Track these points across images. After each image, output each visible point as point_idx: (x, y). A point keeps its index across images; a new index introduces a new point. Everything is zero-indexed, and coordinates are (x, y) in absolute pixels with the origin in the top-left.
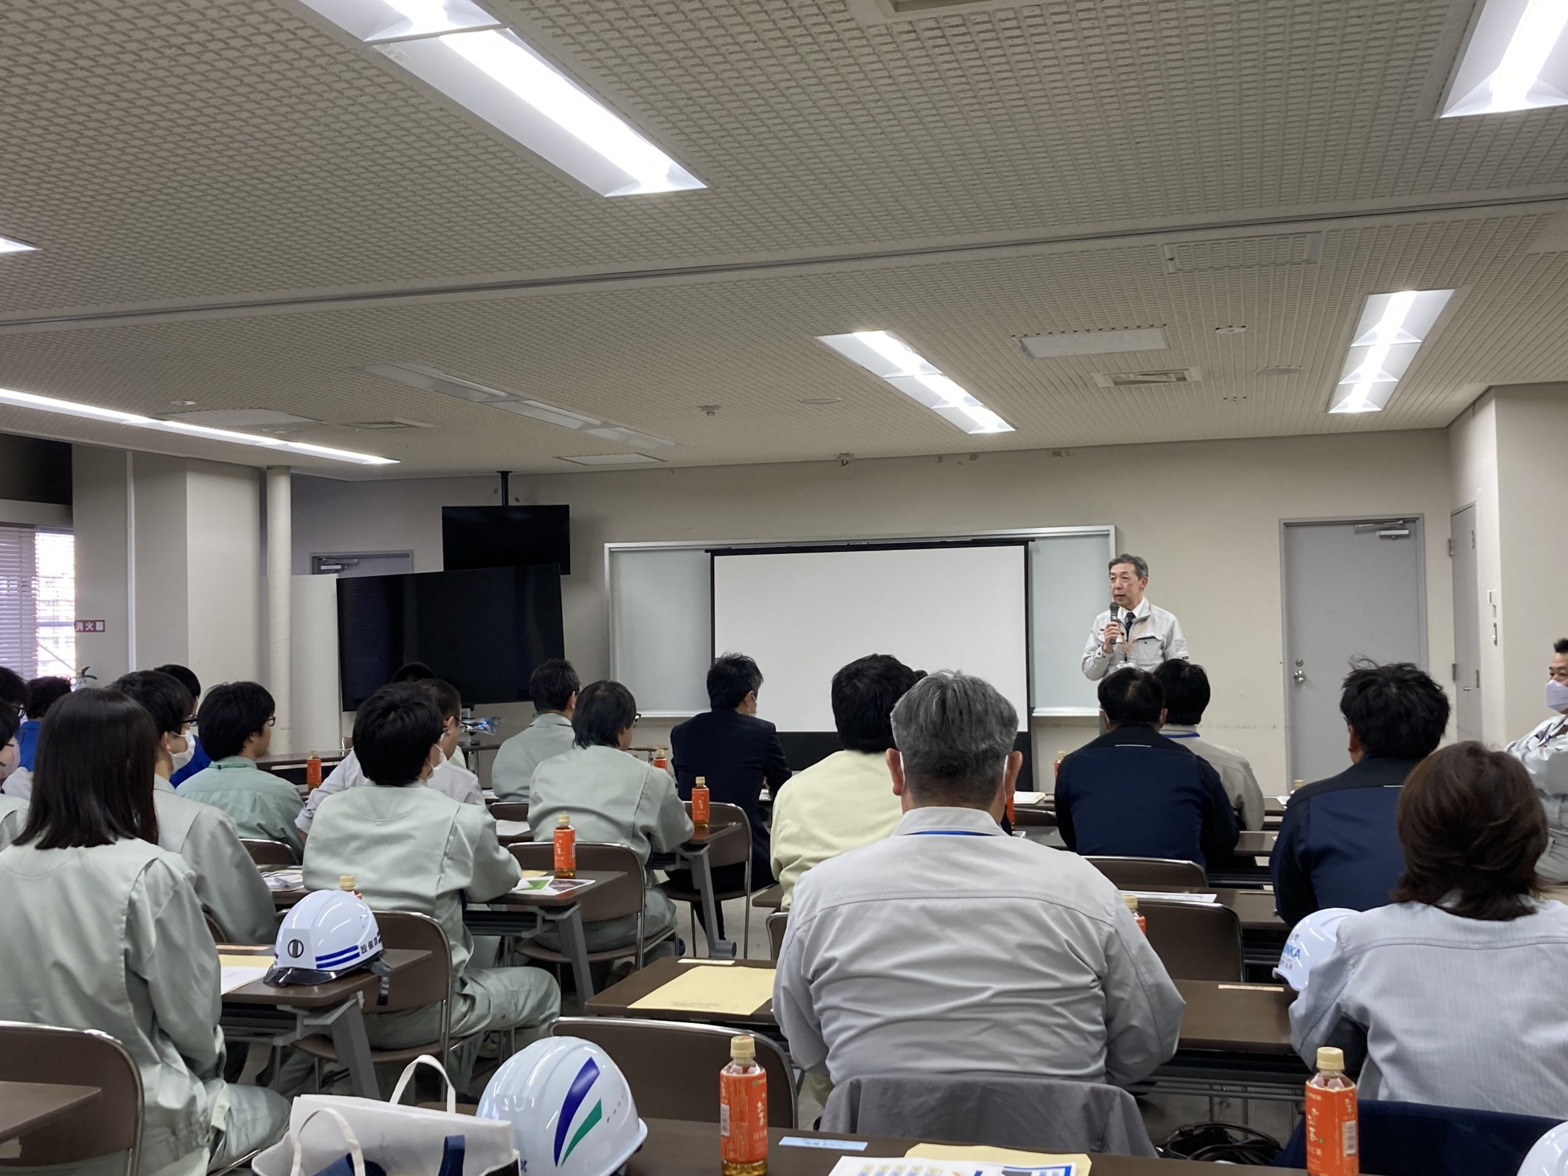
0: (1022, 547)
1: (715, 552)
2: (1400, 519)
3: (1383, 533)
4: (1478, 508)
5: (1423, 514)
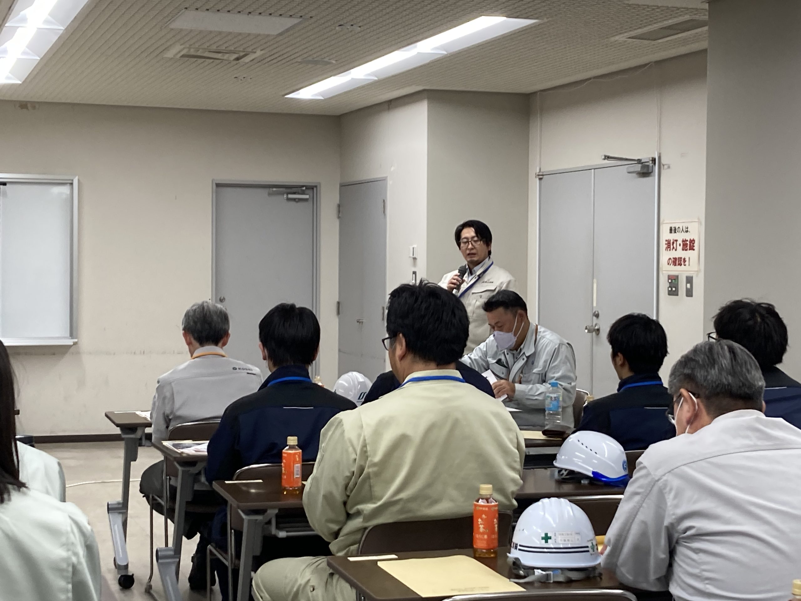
2: (303, 186)
3: (290, 196)
4: (390, 182)
5: (320, 183)
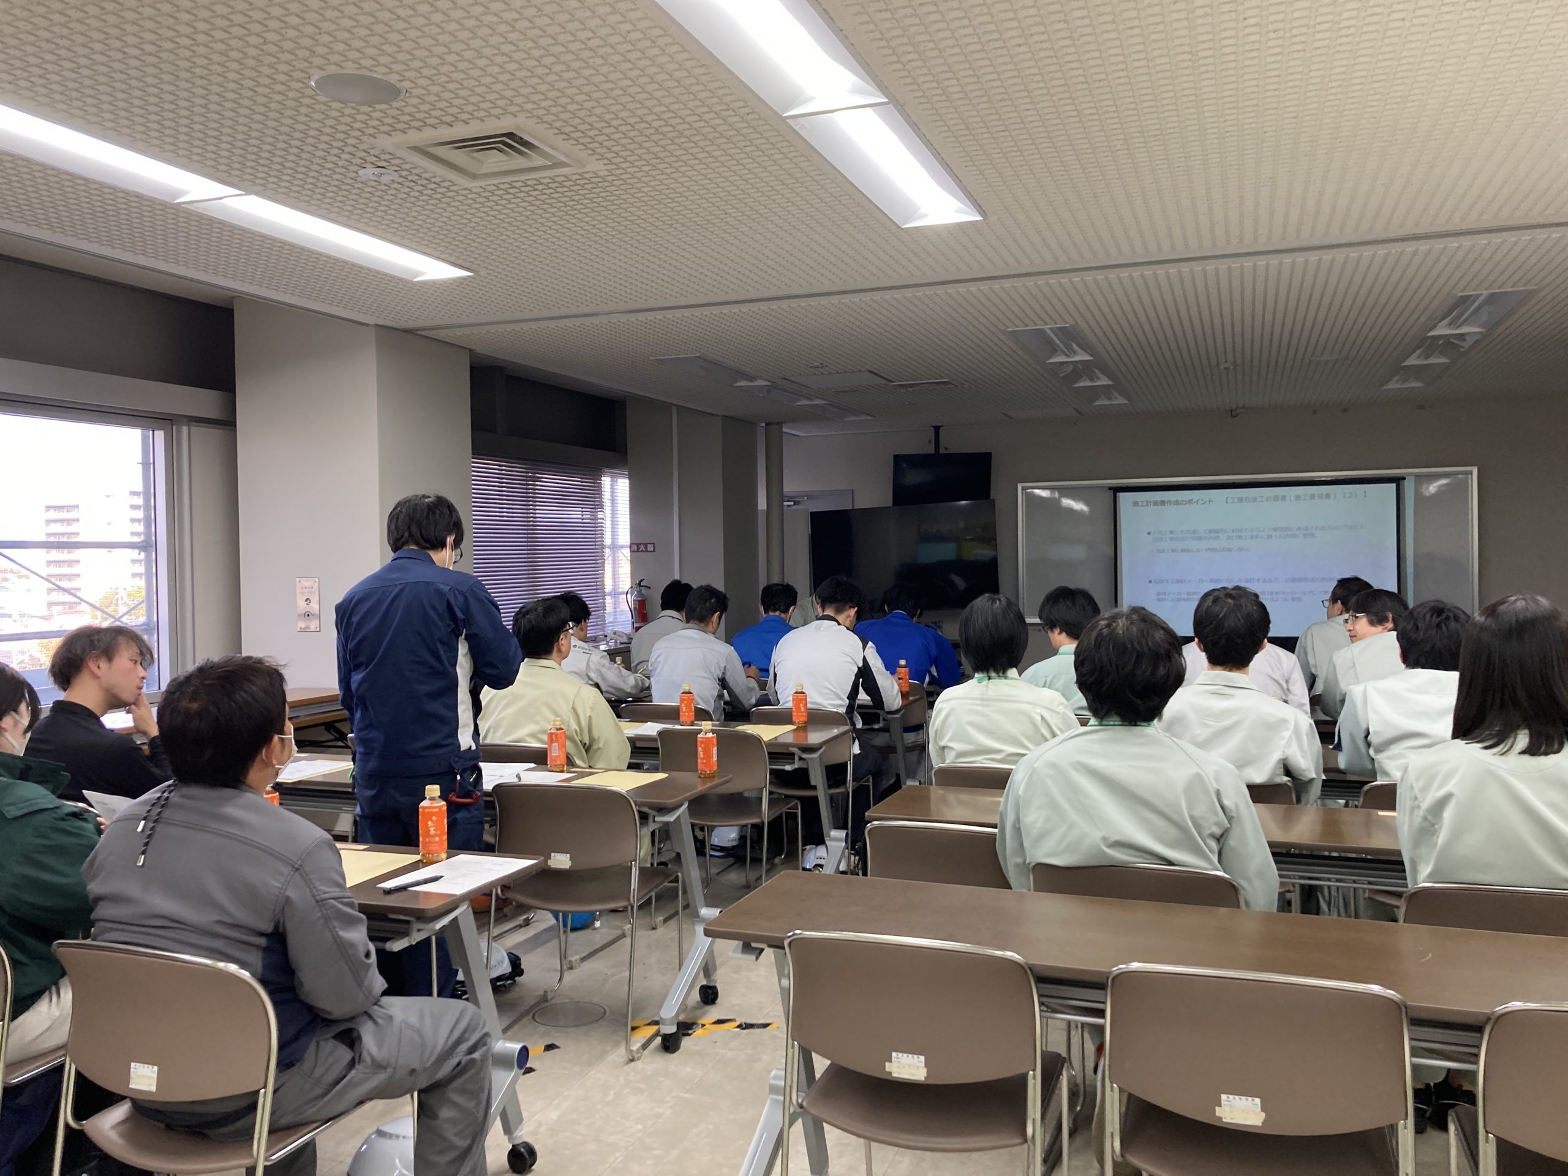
0: (1394, 485)
1: (1117, 490)
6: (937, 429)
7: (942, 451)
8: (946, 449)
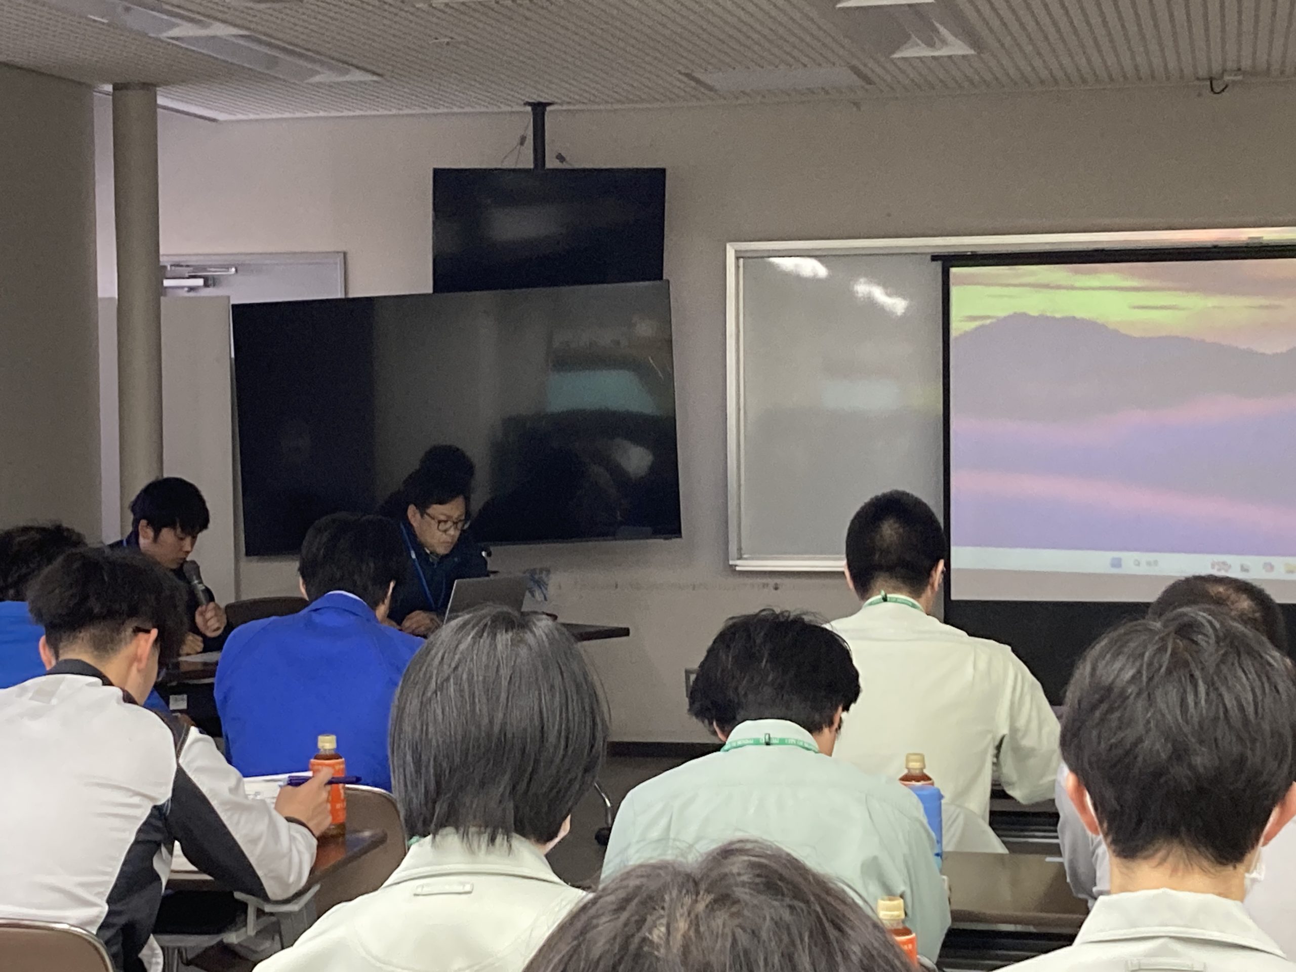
1: (949, 261)
6: (539, 109)
7: (551, 163)
8: (561, 158)
